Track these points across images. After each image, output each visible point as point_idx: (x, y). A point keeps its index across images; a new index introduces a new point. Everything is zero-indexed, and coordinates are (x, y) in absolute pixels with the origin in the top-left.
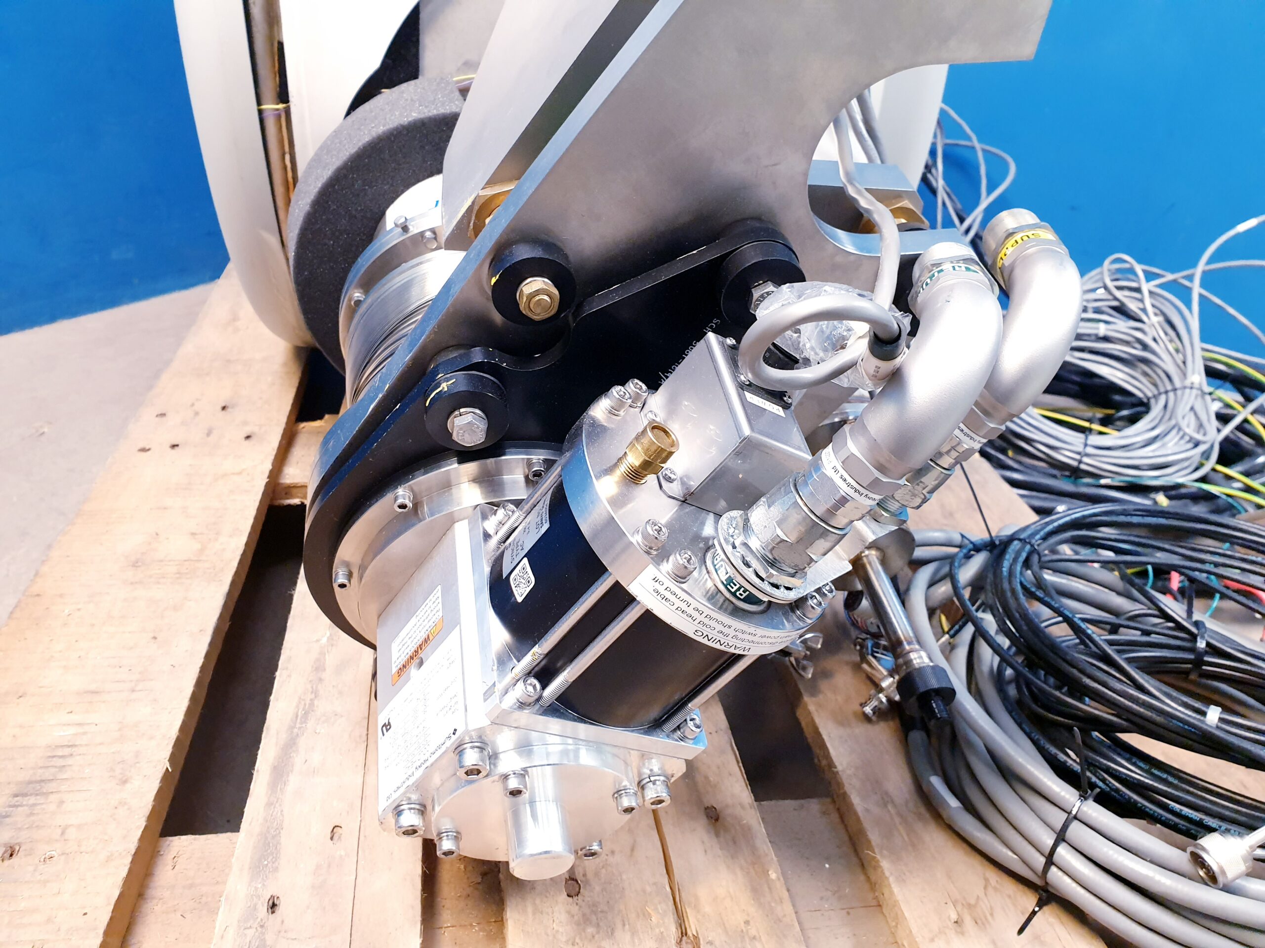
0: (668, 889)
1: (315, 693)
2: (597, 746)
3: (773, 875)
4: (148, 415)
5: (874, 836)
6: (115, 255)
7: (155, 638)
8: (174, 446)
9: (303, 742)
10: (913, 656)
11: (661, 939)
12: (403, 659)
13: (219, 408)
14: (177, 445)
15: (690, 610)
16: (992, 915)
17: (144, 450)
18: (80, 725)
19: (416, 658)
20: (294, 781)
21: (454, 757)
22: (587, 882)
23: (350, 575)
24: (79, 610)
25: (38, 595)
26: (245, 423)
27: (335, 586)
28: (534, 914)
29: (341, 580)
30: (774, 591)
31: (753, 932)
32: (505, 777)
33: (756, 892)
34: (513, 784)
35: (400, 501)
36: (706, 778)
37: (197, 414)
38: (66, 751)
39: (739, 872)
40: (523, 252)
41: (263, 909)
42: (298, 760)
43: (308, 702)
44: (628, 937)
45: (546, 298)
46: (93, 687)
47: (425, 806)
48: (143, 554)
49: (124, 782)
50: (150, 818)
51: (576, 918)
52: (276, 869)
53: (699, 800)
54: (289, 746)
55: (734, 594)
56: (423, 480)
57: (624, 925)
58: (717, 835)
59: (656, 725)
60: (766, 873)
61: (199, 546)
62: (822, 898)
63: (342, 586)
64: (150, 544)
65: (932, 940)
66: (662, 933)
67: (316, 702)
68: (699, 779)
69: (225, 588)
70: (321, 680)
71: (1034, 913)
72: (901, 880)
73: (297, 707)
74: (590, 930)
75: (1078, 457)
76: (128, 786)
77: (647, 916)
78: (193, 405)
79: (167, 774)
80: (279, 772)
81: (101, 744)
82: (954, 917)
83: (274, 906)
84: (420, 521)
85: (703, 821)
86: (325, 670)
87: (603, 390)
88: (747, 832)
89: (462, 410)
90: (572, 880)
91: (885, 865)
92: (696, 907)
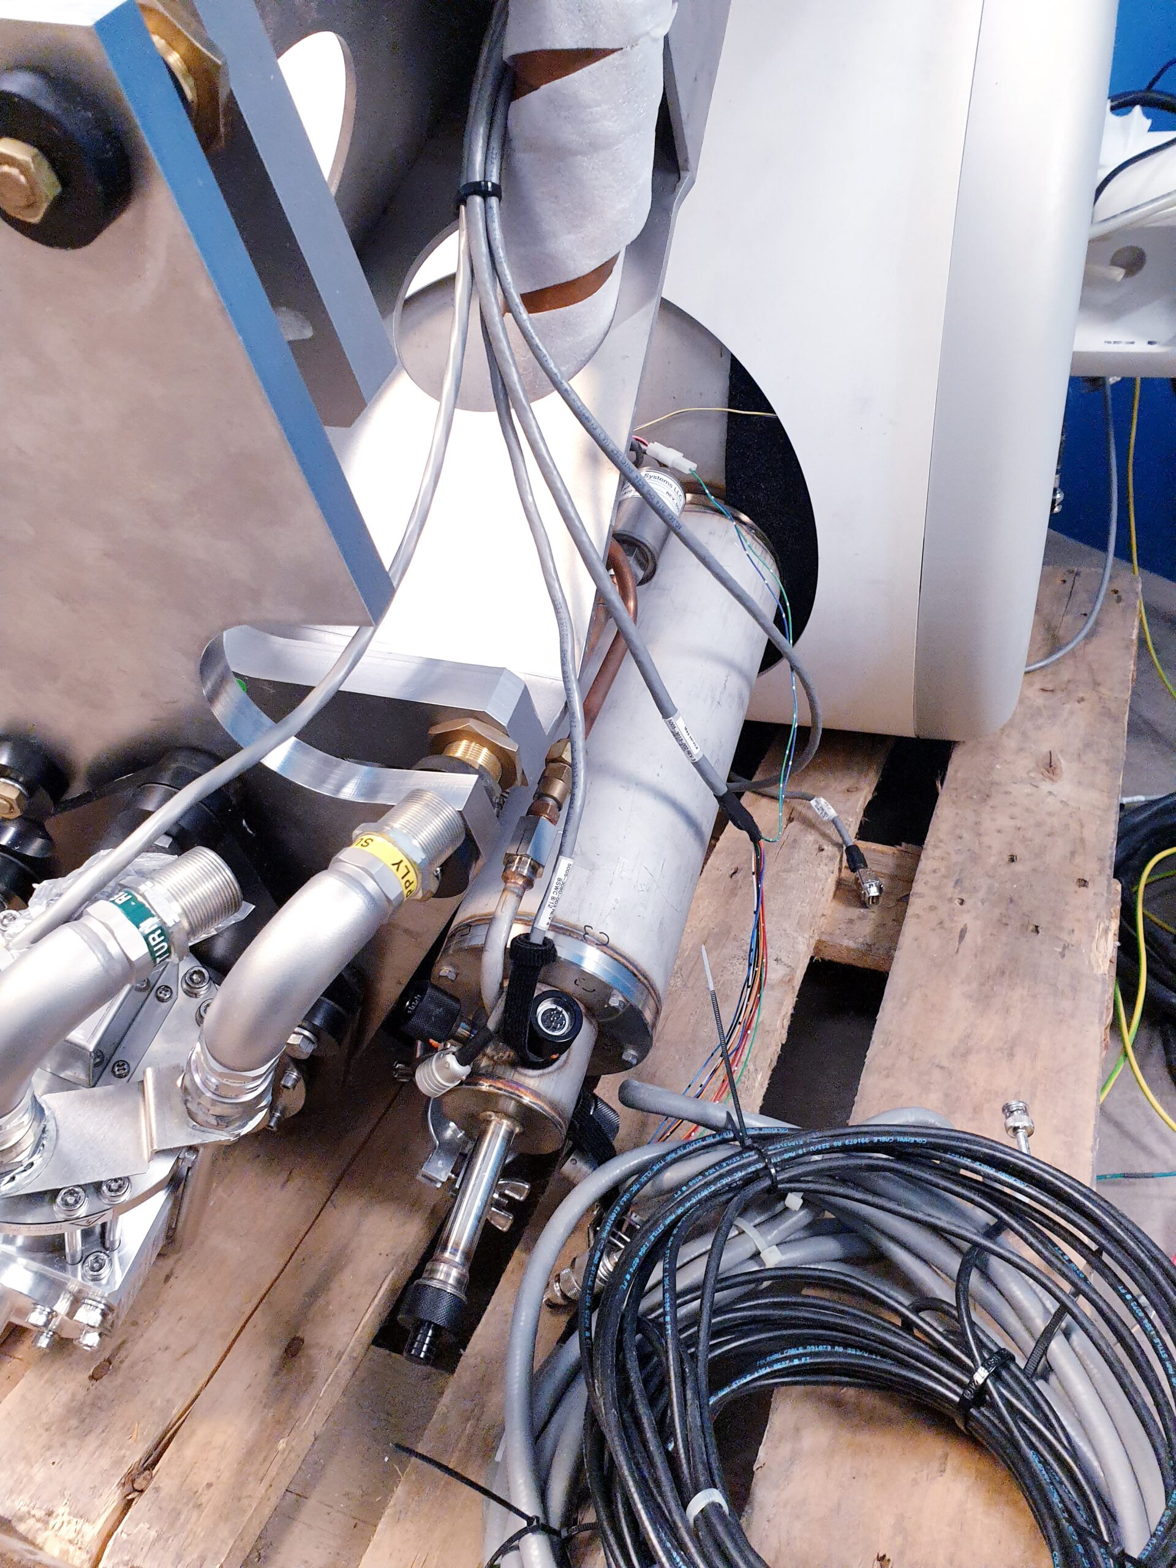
0: (177, 1411)
3: (282, 1445)
11: (123, 1464)
28: (46, 1382)
31: (204, 1499)
33: (248, 1456)
39: (255, 1426)
44: (94, 1446)
51: (75, 1403)
53: (297, 1326)
57: (103, 1431)
58: (274, 1375)
62: (347, 1494)
66: (124, 1457)
68: (321, 1301)
74: (73, 1422)
85: (277, 1352)
88: (307, 1382)
90: (109, 1361)
91: (400, 1491)
92: (179, 1450)
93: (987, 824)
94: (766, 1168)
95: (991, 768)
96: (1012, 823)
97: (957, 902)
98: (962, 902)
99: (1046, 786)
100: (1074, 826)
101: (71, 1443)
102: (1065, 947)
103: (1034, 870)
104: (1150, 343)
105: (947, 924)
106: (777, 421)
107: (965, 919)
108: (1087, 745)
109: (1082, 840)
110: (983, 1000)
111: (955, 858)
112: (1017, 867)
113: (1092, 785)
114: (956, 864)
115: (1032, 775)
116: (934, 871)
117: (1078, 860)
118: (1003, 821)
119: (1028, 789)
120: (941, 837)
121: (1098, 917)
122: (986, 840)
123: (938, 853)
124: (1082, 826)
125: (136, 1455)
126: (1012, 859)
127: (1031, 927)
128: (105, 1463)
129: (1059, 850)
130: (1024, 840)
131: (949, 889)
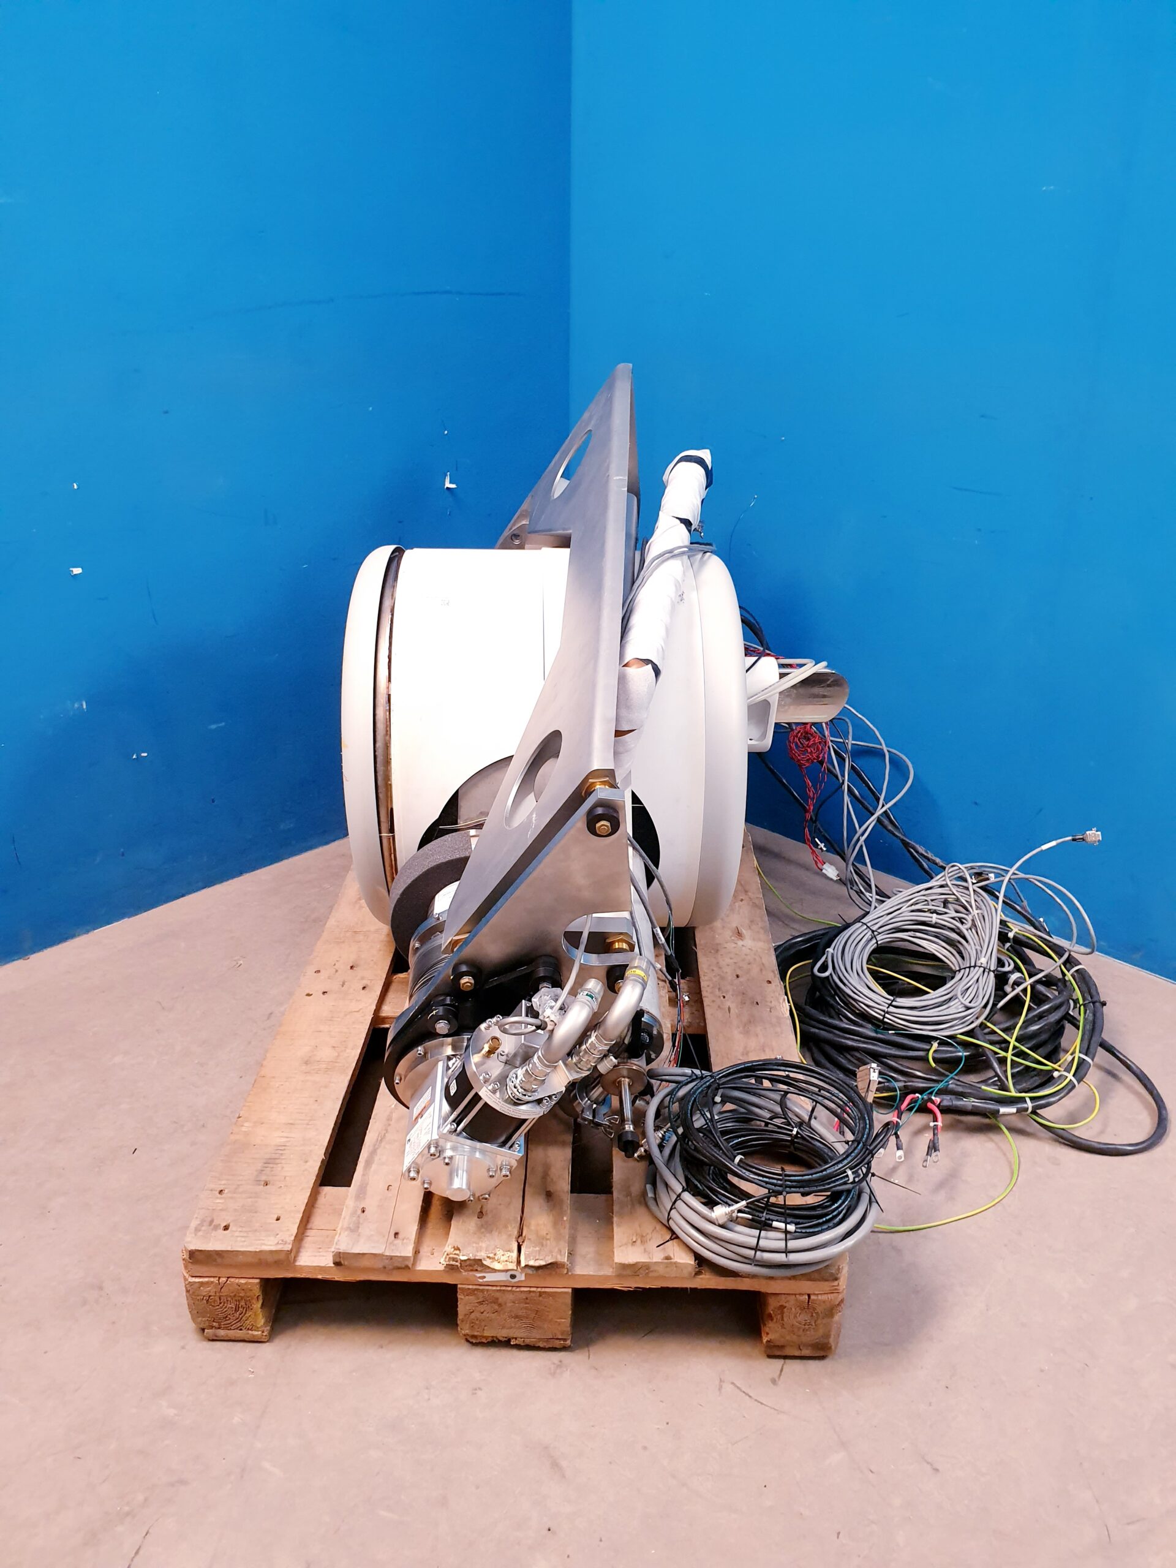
0: (519, 1219)
1: (387, 1131)
2: (483, 1152)
3: (565, 1218)
4: (311, 970)
5: (616, 1208)
6: (282, 826)
7: (316, 1101)
8: (324, 993)
9: (379, 1151)
10: (626, 1126)
11: (510, 1236)
12: (417, 1114)
13: (349, 968)
14: (326, 992)
15: (497, 1102)
16: (650, 1240)
17: (308, 995)
18: (287, 1137)
19: (421, 1115)
20: (374, 1167)
21: (427, 1149)
22: (487, 1214)
23: (400, 1080)
24: (282, 1085)
25: (264, 1077)
26: (363, 978)
27: (395, 1083)
28: (462, 1219)
29: (397, 1081)
30: (524, 1097)
31: (548, 1237)
32: (445, 1158)
33: (555, 1224)
34: (447, 1161)
35: (419, 1052)
36: (552, 1180)
37: (337, 971)
38: (283, 1148)
39: (552, 1216)
40: (464, 968)
41: (359, 1212)
42: (376, 1159)
43: (383, 1134)
44: (497, 1233)
45: (469, 984)
46: (291, 1122)
47: (418, 1169)
48: (310, 1057)
49: (306, 1162)
50: (317, 1176)
51: (479, 1225)
52: (365, 1199)
53: (544, 1188)
54: (374, 1152)
55: (514, 1097)
56: (429, 1044)
57: (496, 1230)
58: (548, 1202)
59: (503, 1145)
60: (563, 1218)
61: (337, 1054)
62: (590, 1233)
63: (397, 1083)
64: (313, 1052)
65: (620, 1246)
66: (511, 1234)
67: (386, 1135)
68: (549, 1179)
69: (349, 1078)
70: (389, 1125)
71: (668, 1241)
72: (618, 1226)
73: (378, 1137)
74: (483, 1230)
75: (883, 1013)
76: (308, 1164)
77: (506, 1227)
78: (335, 965)
79: (323, 1161)
80: (368, 1163)
81: (296, 1146)
82: (634, 1240)
83: (363, 1211)
84: (426, 1060)
85: (544, 1196)
86: (392, 1120)
87: (484, 1021)
88: (561, 1202)
89: (441, 1021)
90: (481, 1212)
91: (615, 1219)
92: (528, 1227)
93: (722, 963)
94: (715, 1080)
95: (714, 938)
96: (732, 961)
97: (722, 998)
98: (724, 997)
99: (740, 943)
100: (758, 959)
101: (488, 1235)
102: (771, 1008)
103: (748, 980)
104: (750, 739)
105: (721, 1006)
106: (644, 808)
107: (728, 1004)
108: (752, 921)
109: (763, 964)
110: (746, 1032)
111: (714, 979)
112: (740, 979)
113: (760, 940)
114: (716, 981)
115: (733, 938)
116: (708, 986)
117: (764, 973)
118: (728, 961)
119: (734, 945)
120: (706, 971)
121: (779, 994)
122: (725, 971)
123: (706, 978)
124: (761, 958)
125: (515, 1233)
126: (738, 976)
127: (755, 1003)
128: (504, 1237)
129: (755, 971)
130: (740, 968)
131: (717, 992)
